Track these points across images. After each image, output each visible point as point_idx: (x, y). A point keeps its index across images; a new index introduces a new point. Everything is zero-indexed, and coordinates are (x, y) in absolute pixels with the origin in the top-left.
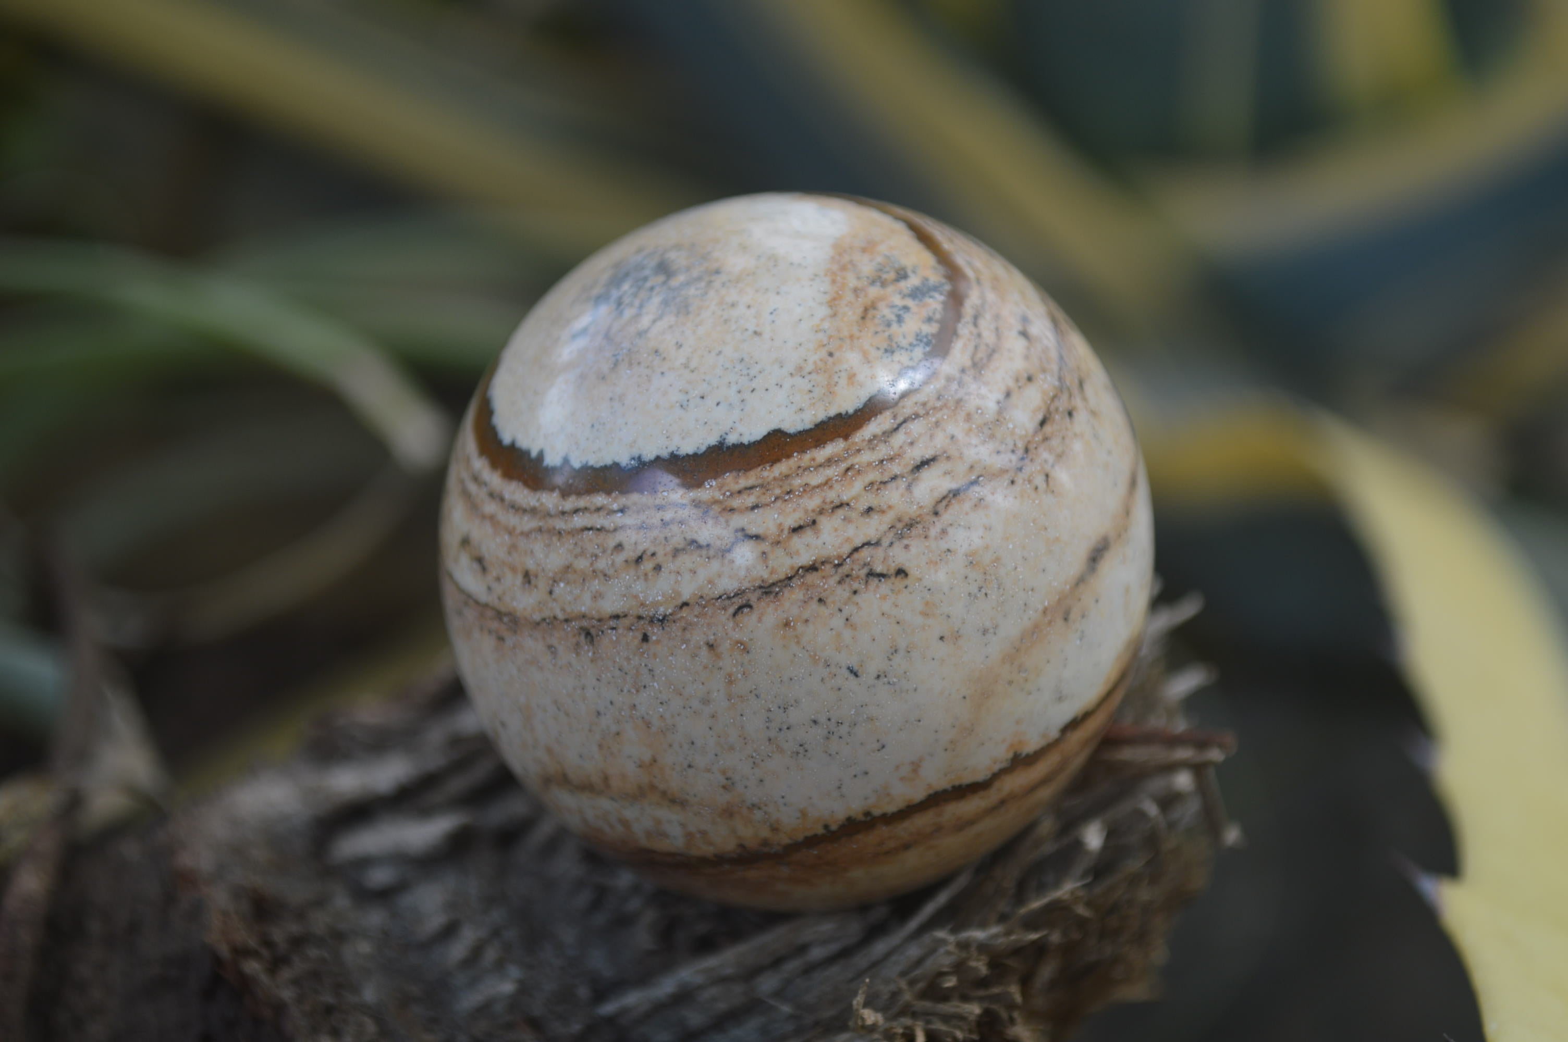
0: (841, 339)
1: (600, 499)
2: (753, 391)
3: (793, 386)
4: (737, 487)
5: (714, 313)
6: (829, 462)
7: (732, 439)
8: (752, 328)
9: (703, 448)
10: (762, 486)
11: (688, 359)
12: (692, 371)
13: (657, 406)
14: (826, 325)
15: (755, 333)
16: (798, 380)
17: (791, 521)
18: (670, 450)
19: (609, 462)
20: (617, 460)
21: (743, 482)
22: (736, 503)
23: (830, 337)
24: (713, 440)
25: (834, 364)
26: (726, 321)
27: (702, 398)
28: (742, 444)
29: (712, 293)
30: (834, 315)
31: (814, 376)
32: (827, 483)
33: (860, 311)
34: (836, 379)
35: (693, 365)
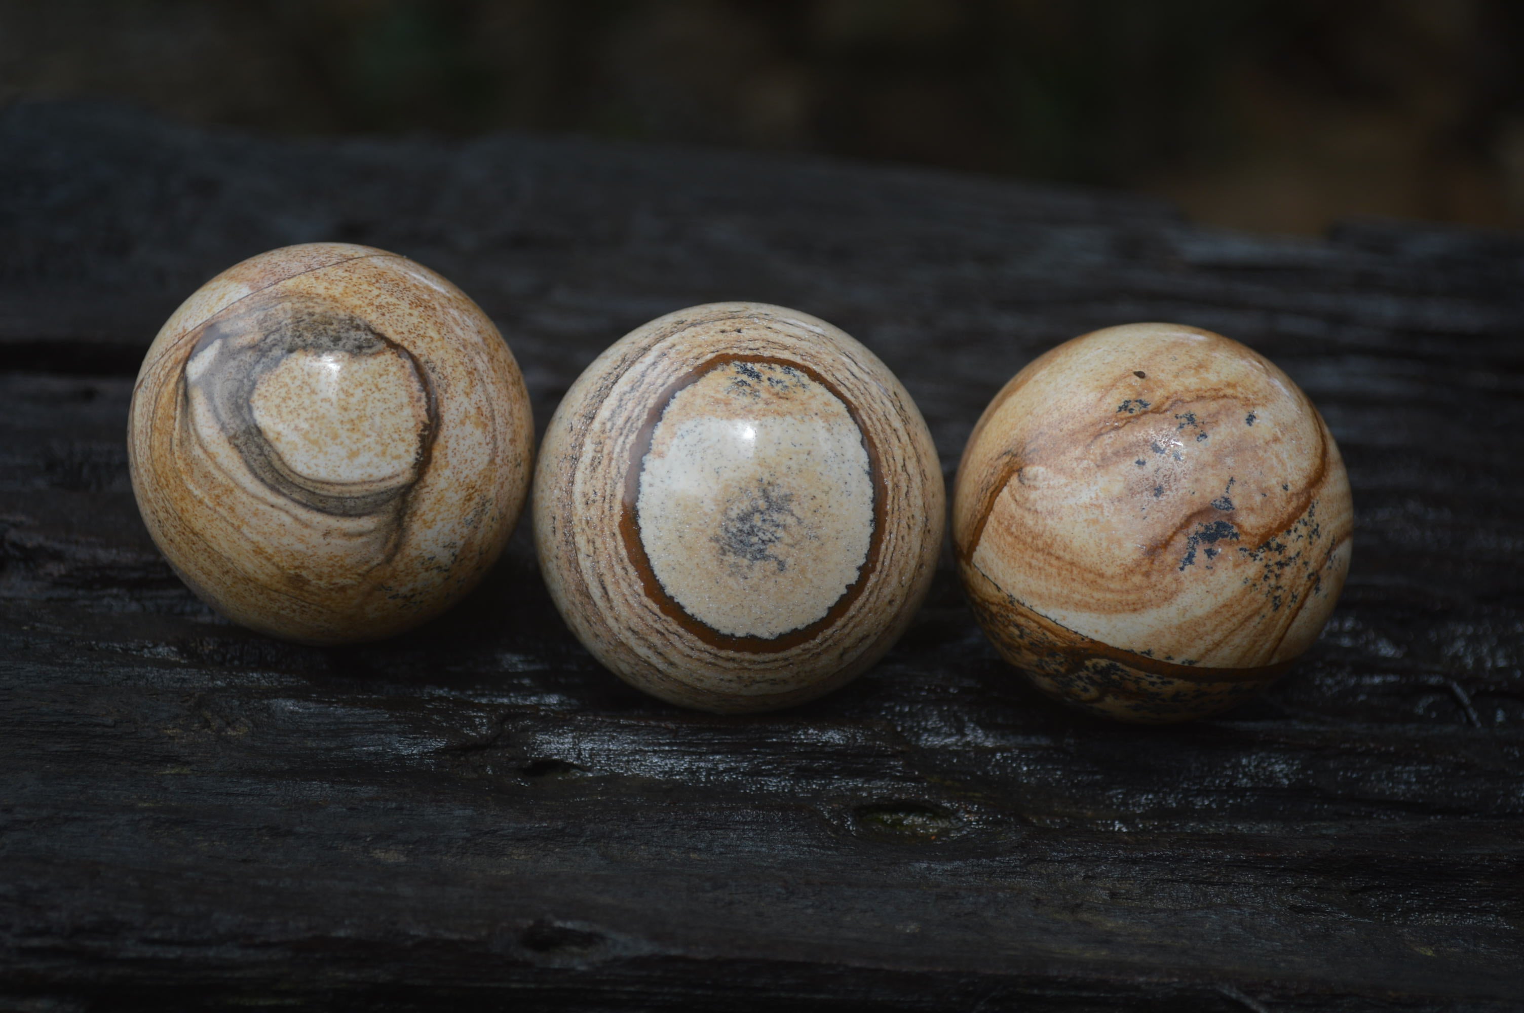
0: (805, 409)
1: (883, 547)
2: (843, 455)
3: (838, 434)
4: (887, 467)
5: (794, 479)
6: (870, 418)
7: (867, 467)
8: (805, 456)
9: (871, 484)
10: (885, 454)
11: (823, 492)
12: (831, 489)
13: (847, 510)
14: (798, 417)
15: (808, 454)
16: (834, 431)
17: (896, 441)
18: (870, 502)
19: (868, 540)
20: (869, 535)
21: (884, 463)
22: (893, 468)
23: (806, 415)
24: (867, 478)
25: (821, 413)
26: (801, 471)
27: (846, 483)
28: (869, 462)
29: (779, 482)
30: (790, 413)
31: (831, 423)
32: (879, 420)
33: (783, 401)
34: (830, 412)
35: (826, 489)
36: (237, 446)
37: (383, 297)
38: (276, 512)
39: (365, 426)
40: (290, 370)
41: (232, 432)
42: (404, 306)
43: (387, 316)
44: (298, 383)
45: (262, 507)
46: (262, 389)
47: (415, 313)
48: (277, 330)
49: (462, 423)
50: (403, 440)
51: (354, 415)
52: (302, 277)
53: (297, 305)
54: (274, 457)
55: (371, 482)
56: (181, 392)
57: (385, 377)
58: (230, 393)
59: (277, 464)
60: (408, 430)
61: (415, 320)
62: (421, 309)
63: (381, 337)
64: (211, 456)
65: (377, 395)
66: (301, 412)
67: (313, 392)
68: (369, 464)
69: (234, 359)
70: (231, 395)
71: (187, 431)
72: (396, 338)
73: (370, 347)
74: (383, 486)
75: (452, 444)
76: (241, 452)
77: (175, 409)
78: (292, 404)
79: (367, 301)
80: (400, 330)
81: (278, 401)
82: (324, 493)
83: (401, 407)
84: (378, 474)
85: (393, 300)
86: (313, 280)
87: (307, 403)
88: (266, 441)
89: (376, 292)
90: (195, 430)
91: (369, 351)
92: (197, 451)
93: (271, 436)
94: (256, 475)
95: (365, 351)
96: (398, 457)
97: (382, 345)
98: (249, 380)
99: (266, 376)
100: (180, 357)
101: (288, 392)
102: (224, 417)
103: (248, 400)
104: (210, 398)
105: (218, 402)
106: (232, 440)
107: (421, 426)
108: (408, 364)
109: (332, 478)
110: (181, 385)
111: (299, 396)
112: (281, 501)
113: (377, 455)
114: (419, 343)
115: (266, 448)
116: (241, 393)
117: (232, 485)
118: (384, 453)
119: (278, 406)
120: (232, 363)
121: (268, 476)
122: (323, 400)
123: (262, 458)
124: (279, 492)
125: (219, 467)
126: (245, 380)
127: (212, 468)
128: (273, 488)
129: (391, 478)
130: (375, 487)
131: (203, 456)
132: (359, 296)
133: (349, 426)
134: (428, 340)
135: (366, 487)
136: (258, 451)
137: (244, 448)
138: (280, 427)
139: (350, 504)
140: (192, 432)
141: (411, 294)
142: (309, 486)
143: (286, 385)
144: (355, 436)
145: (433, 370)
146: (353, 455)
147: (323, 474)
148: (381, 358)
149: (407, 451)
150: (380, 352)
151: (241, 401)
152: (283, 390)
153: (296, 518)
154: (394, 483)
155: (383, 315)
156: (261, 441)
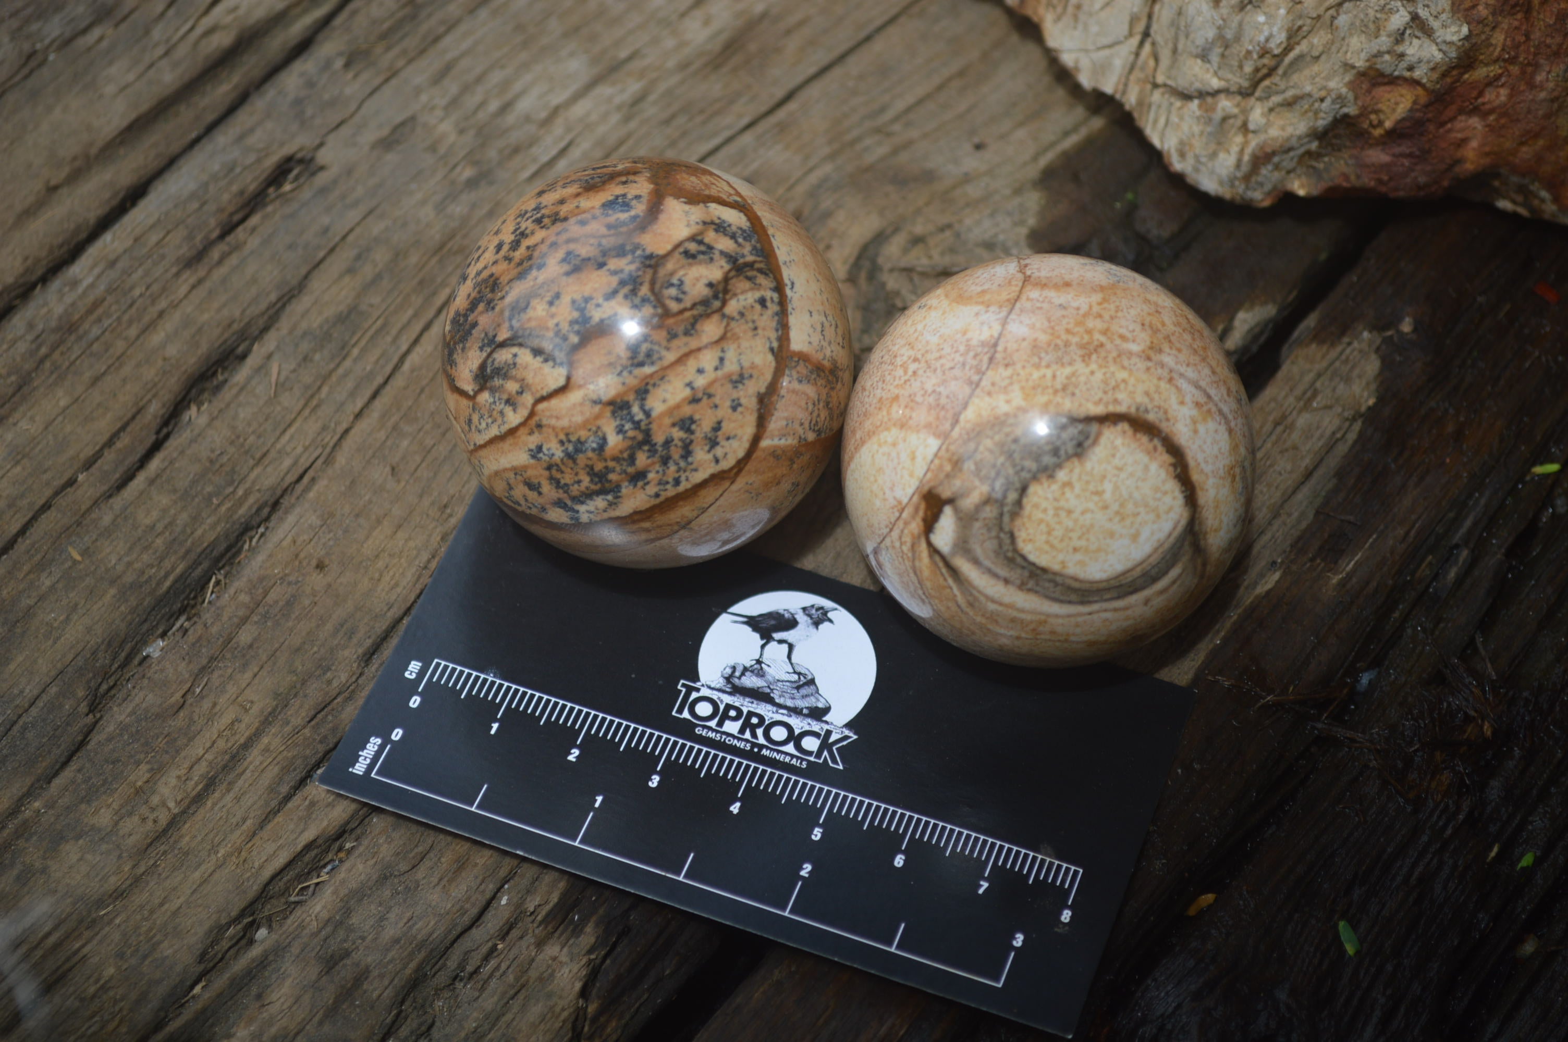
36: (1029, 590)
37: (1058, 373)
38: (1095, 617)
39: (1130, 507)
40: (1036, 506)
41: (1018, 582)
42: (1080, 366)
43: (1077, 392)
44: (1051, 512)
45: (1080, 619)
46: (1021, 535)
47: (1094, 366)
48: (998, 474)
49: (1196, 431)
50: (1165, 493)
51: (1115, 507)
52: (976, 400)
53: (997, 438)
54: (1069, 582)
55: (1161, 545)
56: (941, 564)
57: (1118, 455)
58: (995, 552)
59: (1076, 585)
60: (1164, 482)
61: (1099, 376)
62: (1094, 357)
63: (1089, 420)
64: (1010, 606)
65: (1123, 475)
66: (1071, 534)
67: (1069, 512)
68: (1152, 534)
69: (977, 520)
70: (997, 553)
71: (971, 594)
72: (1099, 410)
73: (1087, 437)
74: (1172, 539)
75: (1200, 457)
76: (1036, 592)
77: (945, 580)
78: (1058, 533)
79: (1050, 391)
80: (1097, 398)
81: (1044, 537)
82: (1130, 579)
83: (1146, 468)
84: (1161, 535)
85: (1068, 370)
86: (987, 399)
87: (1070, 524)
88: (1055, 574)
89: (1049, 373)
90: (979, 592)
91: (1090, 442)
92: (992, 607)
93: (1056, 567)
94: (1061, 602)
95: (1086, 444)
96: (1170, 509)
97: (1094, 427)
98: (1005, 533)
99: (1018, 522)
100: (916, 531)
101: (1048, 525)
102: (1003, 572)
103: (1015, 550)
104: (976, 562)
105: (987, 563)
106: (1022, 587)
107: (1171, 469)
108: (1124, 426)
109: (1129, 565)
110: (937, 558)
111: (1059, 523)
112: (1095, 607)
113: (1154, 522)
114: (1121, 396)
115: (1059, 579)
116: (1005, 548)
117: (1043, 618)
118: (1158, 516)
119: (1047, 542)
120: (977, 525)
121: (1073, 597)
122: (1083, 513)
123: (1059, 588)
124: (1090, 602)
125: (1022, 611)
126: (1002, 535)
127: (1015, 614)
128: (1082, 603)
129: (1174, 528)
130: (1167, 546)
131: (1000, 608)
132: (1039, 390)
133: (1117, 519)
134: (1122, 386)
135: (1161, 550)
136: (1052, 585)
137: (1038, 589)
138: (1061, 557)
139: (1153, 572)
140: (977, 594)
141: (1073, 347)
142: (1113, 583)
143: (1041, 521)
144: (1128, 522)
145: (1147, 411)
146: (1135, 537)
147: (1119, 568)
148: (1103, 440)
149: (1174, 498)
150: (1099, 435)
151: (1010, 554)
152: (1043, 527)
153: (1115, 610)
154: (1180, 529)
155: (1073, 394)
156: (1050, 576)
